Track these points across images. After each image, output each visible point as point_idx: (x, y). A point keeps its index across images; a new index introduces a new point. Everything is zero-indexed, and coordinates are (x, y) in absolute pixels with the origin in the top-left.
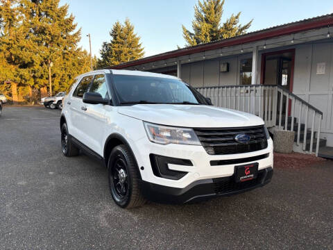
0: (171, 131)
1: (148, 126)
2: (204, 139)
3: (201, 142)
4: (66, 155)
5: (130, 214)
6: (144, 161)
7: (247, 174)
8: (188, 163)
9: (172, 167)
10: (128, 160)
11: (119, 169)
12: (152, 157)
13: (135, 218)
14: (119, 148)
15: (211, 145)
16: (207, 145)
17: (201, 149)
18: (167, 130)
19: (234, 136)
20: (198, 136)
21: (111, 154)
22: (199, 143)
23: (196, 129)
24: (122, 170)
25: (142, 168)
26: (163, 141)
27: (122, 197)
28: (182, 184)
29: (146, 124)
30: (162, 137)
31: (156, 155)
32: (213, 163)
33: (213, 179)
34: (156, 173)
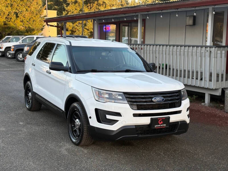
0: (109, 94)
1: (95, 90)
2: (130, 100)
3: (128, 101)
4: (30, 110)
5: (82, 149)
6: (91, 113)
7: (160, 123)
8: (119, 114)
9: (109, 117)
10: (81, 112)
11: (76, 119)
12: (97, 110)
13: (86, 151)
14: (75, 104)
15: (134, 104)
16: (132, 103)
17: (128, 106)
18: (107, 93)
19: (152, 98)
20: (126, 98)
21: (70, 109)
22: (126, 102)
23: (125, 93)
24: (77, 120)
25: (90, 118)
26: (104, 100)
27: (77, 138)
28: (114, 128)
29: (94, 89)
30: (103, 98)
31: (99, 109)
32: (135, 115)
33: (135, 126)
34: (99, 121)
